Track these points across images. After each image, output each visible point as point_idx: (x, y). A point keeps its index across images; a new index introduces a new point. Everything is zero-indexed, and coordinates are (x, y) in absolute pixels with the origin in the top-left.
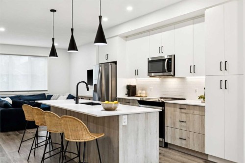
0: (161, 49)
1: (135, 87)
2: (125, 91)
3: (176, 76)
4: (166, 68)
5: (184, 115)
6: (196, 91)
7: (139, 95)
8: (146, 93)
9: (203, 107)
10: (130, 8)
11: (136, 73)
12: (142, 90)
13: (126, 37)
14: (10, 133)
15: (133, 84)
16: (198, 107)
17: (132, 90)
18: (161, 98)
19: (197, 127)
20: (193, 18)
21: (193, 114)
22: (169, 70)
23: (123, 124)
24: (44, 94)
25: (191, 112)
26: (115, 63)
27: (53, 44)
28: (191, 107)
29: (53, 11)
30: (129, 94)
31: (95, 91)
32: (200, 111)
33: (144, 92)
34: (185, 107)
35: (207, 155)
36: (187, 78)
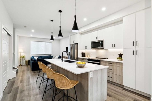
0: (97, 38)
1: (85, 53)
2: (81, 55)
3: (105, 49)
4: (100, 45)
5: (111, 66)
6: (113, 55)
7: (87, 56)
8: (89, 56)
9: (122, 63)
10: (85, 19)
11: (86, 48)
12: (88, 54)
13: (82, 34)
14: (36, 71)
15: (84, 52)
16: (119, 63)
17: (84, 55)
18: (96, 58)
19: (118, 72)
20: (114, 23)
21: (116, 66)
22: (102, 46)
23: (91, 77)
24: (50, 56)
25: (115, 65)
26: (77, 44)
27: (52, 35)
28: (115, 63)
29: (52, 21)
30: (82, 56)
31: (69, 55)
32: (120, 65)
33: (89, 55)
34: (112, 63)
35: (124, 86)
36: (109, 49)
